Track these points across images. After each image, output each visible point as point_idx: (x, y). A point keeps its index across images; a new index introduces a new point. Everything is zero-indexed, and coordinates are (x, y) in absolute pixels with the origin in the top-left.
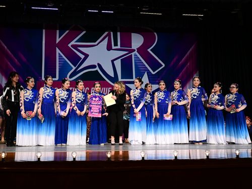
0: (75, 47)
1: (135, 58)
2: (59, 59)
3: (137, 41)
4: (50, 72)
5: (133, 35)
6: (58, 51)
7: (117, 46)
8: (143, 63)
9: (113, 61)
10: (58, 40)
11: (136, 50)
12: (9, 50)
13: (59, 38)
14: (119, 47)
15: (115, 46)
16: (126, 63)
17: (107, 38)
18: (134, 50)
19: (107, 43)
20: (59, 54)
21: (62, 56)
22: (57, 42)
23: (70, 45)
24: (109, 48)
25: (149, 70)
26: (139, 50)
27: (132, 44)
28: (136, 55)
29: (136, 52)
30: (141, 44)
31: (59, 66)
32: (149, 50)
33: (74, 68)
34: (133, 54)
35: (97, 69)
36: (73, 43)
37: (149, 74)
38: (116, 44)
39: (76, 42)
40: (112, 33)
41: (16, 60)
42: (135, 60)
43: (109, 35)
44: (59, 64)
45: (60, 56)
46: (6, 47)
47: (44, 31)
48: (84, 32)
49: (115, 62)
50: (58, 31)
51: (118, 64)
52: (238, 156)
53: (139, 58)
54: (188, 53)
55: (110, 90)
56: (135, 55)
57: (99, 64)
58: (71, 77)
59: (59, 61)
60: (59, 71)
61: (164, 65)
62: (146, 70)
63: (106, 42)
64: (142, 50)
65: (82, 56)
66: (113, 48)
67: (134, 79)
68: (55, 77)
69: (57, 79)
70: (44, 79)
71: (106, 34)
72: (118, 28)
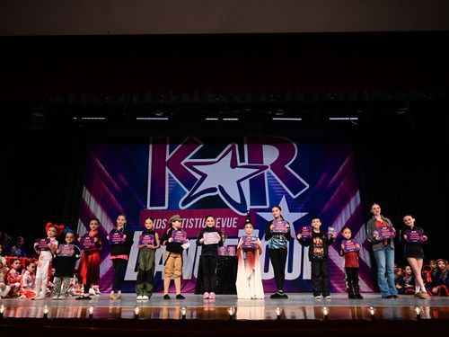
0: (190, 165)
1: (268, 177)
2: (169, 181)
3: (270, 155)
4: (157, 200)
5: (265, 147)
6: (168, 171)
7: (244, 161)
8: (279, 183)
9: (238, 182)
10: (168, 157)
11: (270, 167)
12: (107, 171)
13: (169, 154)
14: (246, 163)
15: (241, 162)
16: (257, 185)
17: (231, 153)
18: (267, 167)
21: (172, 178)
22: (167, 160)
23: (182, 163)
24: (234, 165)
25: (287, 193)
26: (273, 166)
27: (264, 159)
29: (269, 169)
30: (275, 159)
31: (169, 191)
32: (287, 166)
33: (188, 193)
34: (265, 172)
35: (218, 192)
36: (187, 160)
37: (288, 198)
38: (242, 160)
39: (191, 158)
40: (237, 146)
41: (115, 184)
43: (233, 149)
44: (169, 188)
45: (170, 177)
46: (103, 168)
47: (151, 146)
48: (201, 146)
49: (241, 183)
50: (168, 146)
51: (246, 185)
52: (419, 316)
53: (273, 177)
54: (341, 169)
55: (236, 220)
56: (269, 173)
57: (220, 186)
58: (183, 204)
59: (169, 184)
60: (169, 198)
61: (308, 186)
62: (283, 193)
63: (229, 158)
64: (277, 167)
65: (199, 177)
66: (239, 164)
67: (268, 206)
68: (164, 205)
69: (166, 207)
70: (149, 208)
71: (229, 146)
72: (245, 139)
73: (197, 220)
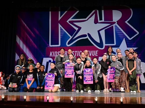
0: (71, 22)
1: (115, 28)
2: (61, 31)
4: (55, 41)
6: (60, 26)
8: (121, 32)
9: (99, 31)
10: (60, 18)
11: (116, 22)
12: (28, 27)
13: (61, 17)
14: (103, 21)
15: (100, 20)
16: (109, 33)
18: (115, 23)
19: (94, 19)
20: (61, 28)
21: (62, 29)
22: (59, 20)
23: (68, 21)
24: (96, 22)
25: (126, 37)
26: (119, 22)
27: (113, 18)
28: (117, 26)
29: (116, 24)
31: (61, 36)
32: (126, 22)
33: (71, 37)
34: (114, 25)
35: (88, 37)
36: (70, 19)
37: (127, 40)
38: (101, 19)
39: (72, 19)
40: (98, 11)
41: (32, 33)
42: (115, 30)
43: (96, 13)
44: (61, 35)
45: (61, 29)
46: (26, 25)
47: (50, 12)
48: (78, 12)
50: (59, 12)
51: (103, 33)
53: (118, 28)
55: (97, 52)
58: (69, 44)
59: (61, 33)
60: (61, 40)
61: (138, 33)
62: (124, 37)
64: (121, 22)
65: (77, 29)
66: (99, 21)
67: (115, 44)
68: (58, 44)
69: (59, 45)
70: (50, 46)
71: (94, 11)
72: (103, 7)
73: (76, 52)
